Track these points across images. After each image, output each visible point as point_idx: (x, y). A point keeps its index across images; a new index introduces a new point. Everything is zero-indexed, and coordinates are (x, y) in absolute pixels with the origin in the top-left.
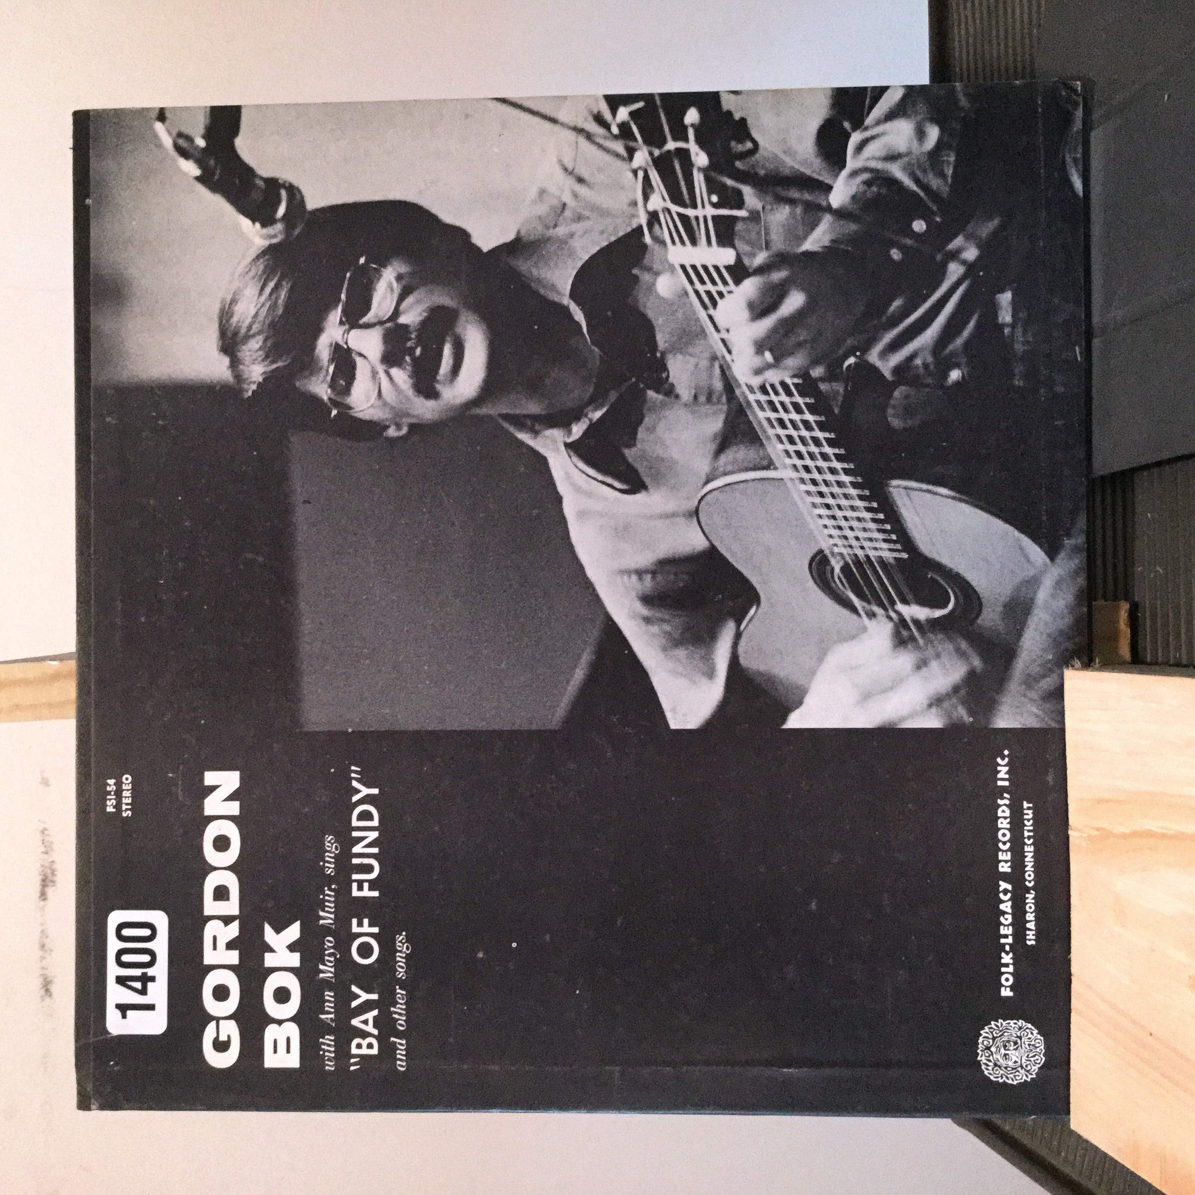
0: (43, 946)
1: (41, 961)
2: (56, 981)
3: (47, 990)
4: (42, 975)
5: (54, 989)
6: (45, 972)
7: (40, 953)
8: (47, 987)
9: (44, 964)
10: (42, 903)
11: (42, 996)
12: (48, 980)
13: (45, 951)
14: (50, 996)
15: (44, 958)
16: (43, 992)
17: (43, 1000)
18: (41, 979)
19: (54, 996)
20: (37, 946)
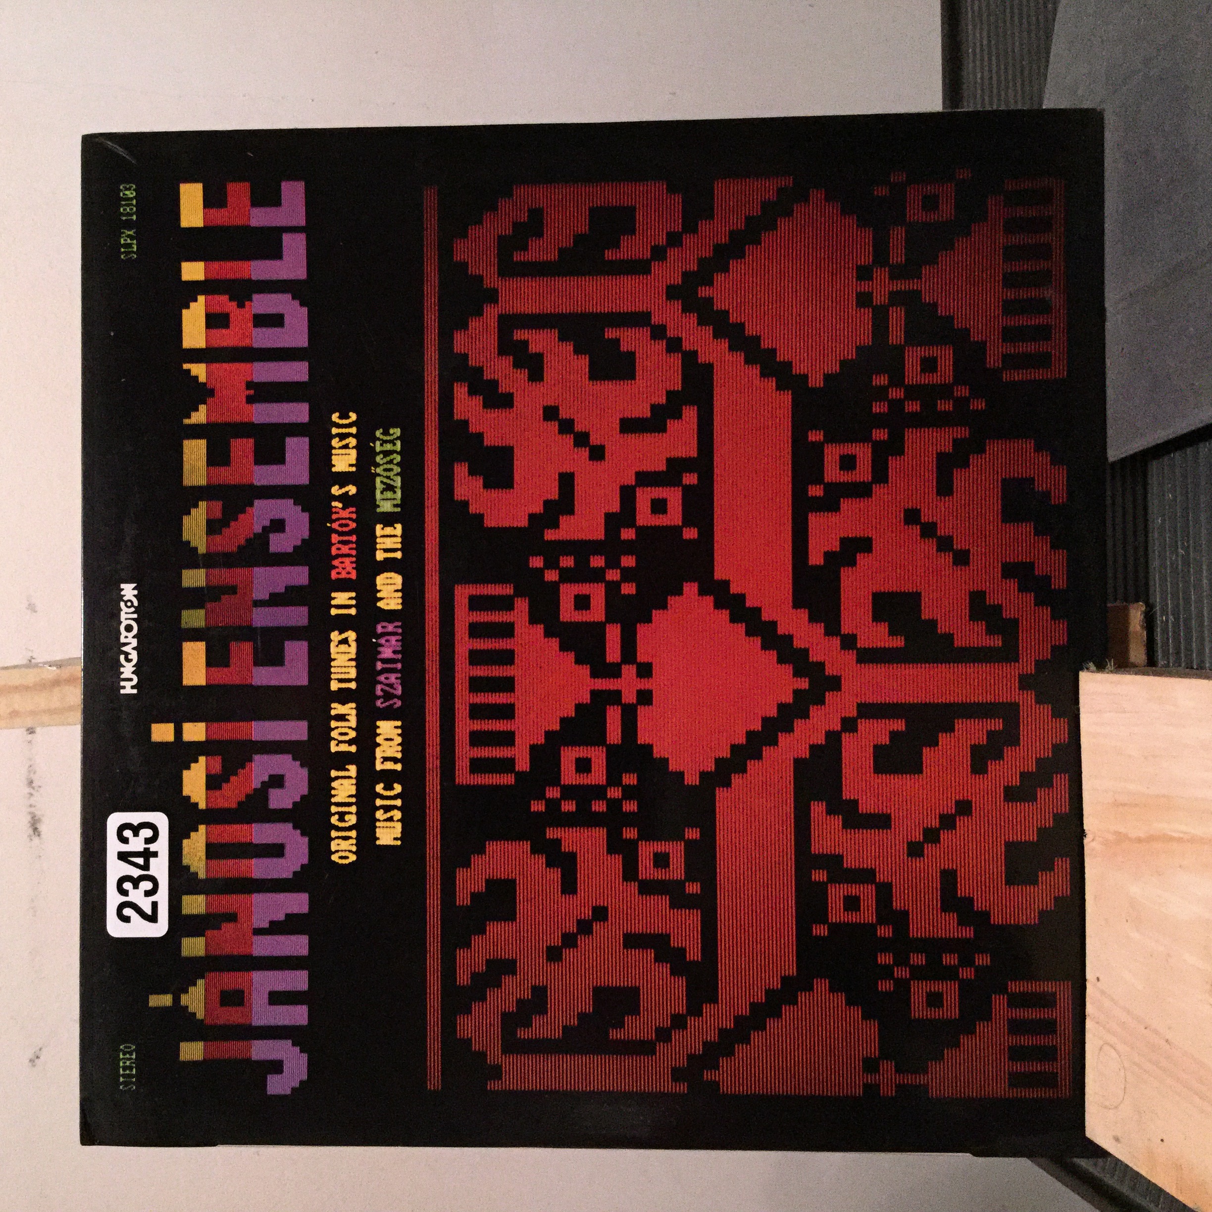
0: (31, 782)
1: (29, 798)
2: (43, 819)
3: (35, 830)
4: (30, 813)
5: (42, 828)
6: (33, 809)
7: (27, 790)
8: (35, 827)
9: (32, 801)
10: (30, 737)
11: (30, 836)
12: (36, 818)
13: (33, 788)
14: (39, 835)
15: (31, 795)
16: (31, 831)
17: (31, 840)
18: (29, 818)
19: (43, 835)
20: (26, 782)
